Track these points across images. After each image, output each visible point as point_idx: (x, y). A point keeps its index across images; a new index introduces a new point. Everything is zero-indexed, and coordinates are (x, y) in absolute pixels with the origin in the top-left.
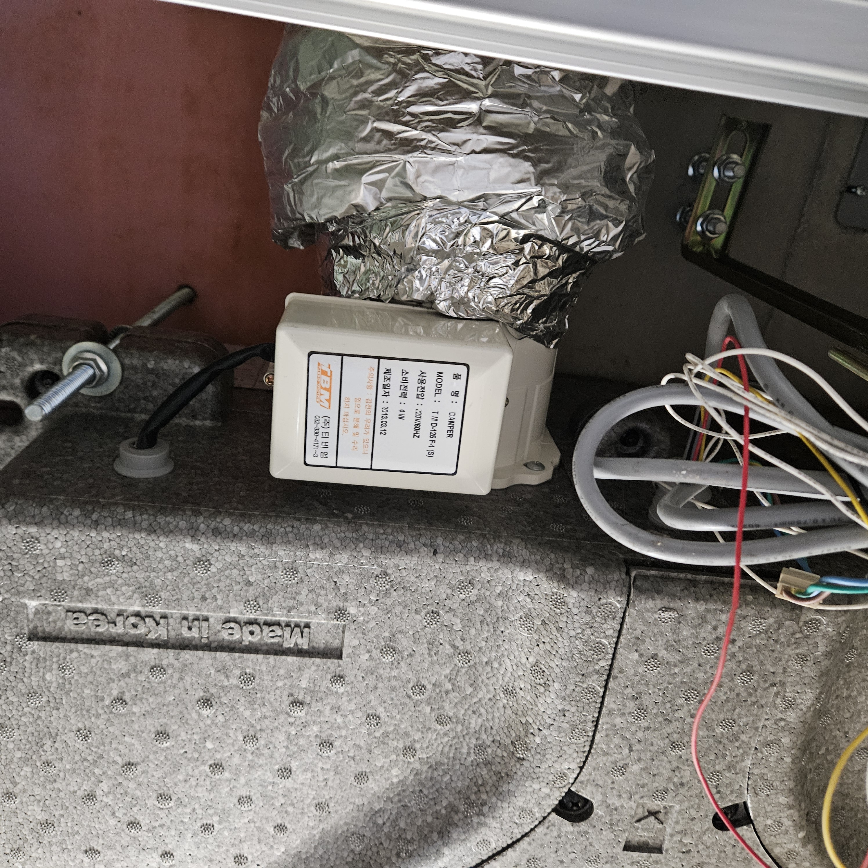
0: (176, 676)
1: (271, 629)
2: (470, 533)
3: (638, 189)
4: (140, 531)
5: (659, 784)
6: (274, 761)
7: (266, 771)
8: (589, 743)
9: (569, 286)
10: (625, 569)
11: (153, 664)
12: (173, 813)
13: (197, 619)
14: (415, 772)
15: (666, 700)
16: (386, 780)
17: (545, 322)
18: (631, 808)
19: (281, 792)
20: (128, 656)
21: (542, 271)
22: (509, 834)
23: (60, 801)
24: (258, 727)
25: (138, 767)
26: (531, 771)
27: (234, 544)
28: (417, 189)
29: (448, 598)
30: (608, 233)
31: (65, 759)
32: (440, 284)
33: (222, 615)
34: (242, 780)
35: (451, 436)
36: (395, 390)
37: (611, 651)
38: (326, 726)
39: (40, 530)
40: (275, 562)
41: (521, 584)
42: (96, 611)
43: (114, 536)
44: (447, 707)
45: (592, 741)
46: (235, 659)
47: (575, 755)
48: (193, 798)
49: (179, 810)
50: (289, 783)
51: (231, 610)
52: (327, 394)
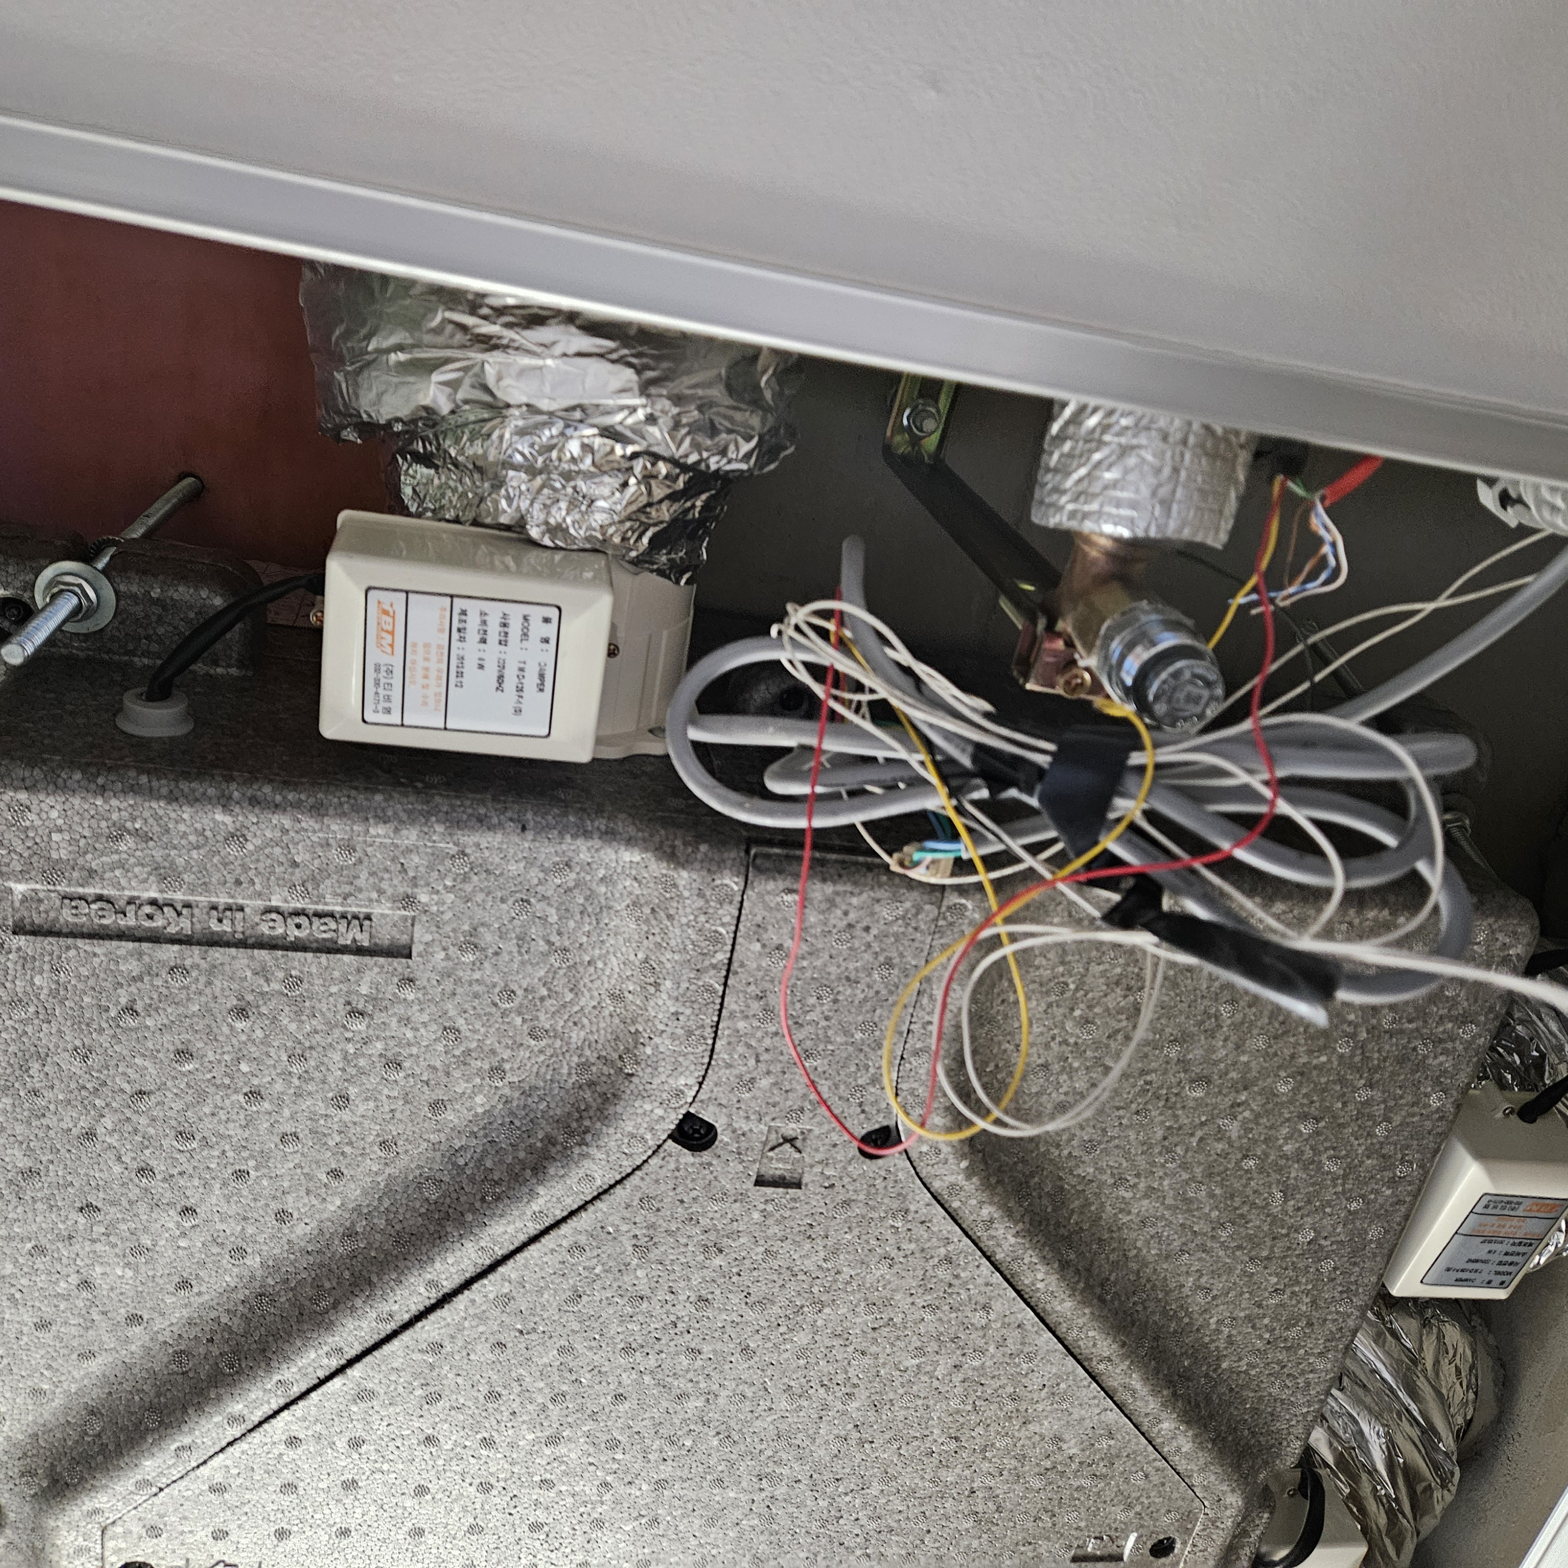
0: (203, 979)
1: (322, 921)
2: (566, 807)
3: (777, 395)
4: (158, 799)
5: (793, 1102)
6: (327, 1087)
7: (317, 1100)
8: (708, 1053)
9: (697, 510)
10: (744, 847)
11: (172, 964)
12: (197, 1157)
13: (229, 908)
14: (504, 1100)
15: (795, 999)
16: (469, 1110)
17: (669, 553)
18: (762, 1133)
19: (336, 1127)
20: (140, 954)
21: (659, 492)
22: (617, 1167)
23: (49, 1143)
24: (307, 1044)
25: (152, 1097)
26: (641, 1088)
27: (276, 816)
28: (499, 394)
29: (540, 883)
30: (737, 449)
31: (56, 1087)
32: (532, 504)
33: (260, 904)
34: (286, 1112)
35: (542, 690)
36: (472, 634)
37: (730, 942)
38: (392, 1043)
39: (32, 797)
40: (327, 839)
41: (628, 865)
42: (99, 898)
43: (125, 804)
44: (542, 1016)
45: (712, 1050)
46: (277, 959)
47: (692, 1067)
48: (222, 1136)
49: (205, 1153)
50: (346, 1115)
51: (273, 897)
52: (389, 638)
